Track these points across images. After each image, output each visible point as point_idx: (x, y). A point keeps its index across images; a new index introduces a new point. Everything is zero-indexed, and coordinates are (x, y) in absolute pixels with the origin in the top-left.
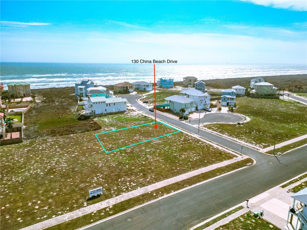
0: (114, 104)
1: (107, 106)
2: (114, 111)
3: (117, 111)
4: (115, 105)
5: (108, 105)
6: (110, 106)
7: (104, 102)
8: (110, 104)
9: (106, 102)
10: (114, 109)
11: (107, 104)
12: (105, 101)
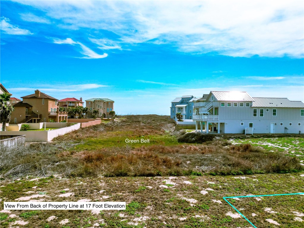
0: (274, 111)
1: (255, 115)
2: (272, 132)
3: (282, 131)
4: (274, 114)
5: (258, 113)
6: (262, 115)
7: (248, 105)
8: (262, 112)
9: (254, 105)
10: (272, 126)
11: (255, 111)
12: (251, 102)
